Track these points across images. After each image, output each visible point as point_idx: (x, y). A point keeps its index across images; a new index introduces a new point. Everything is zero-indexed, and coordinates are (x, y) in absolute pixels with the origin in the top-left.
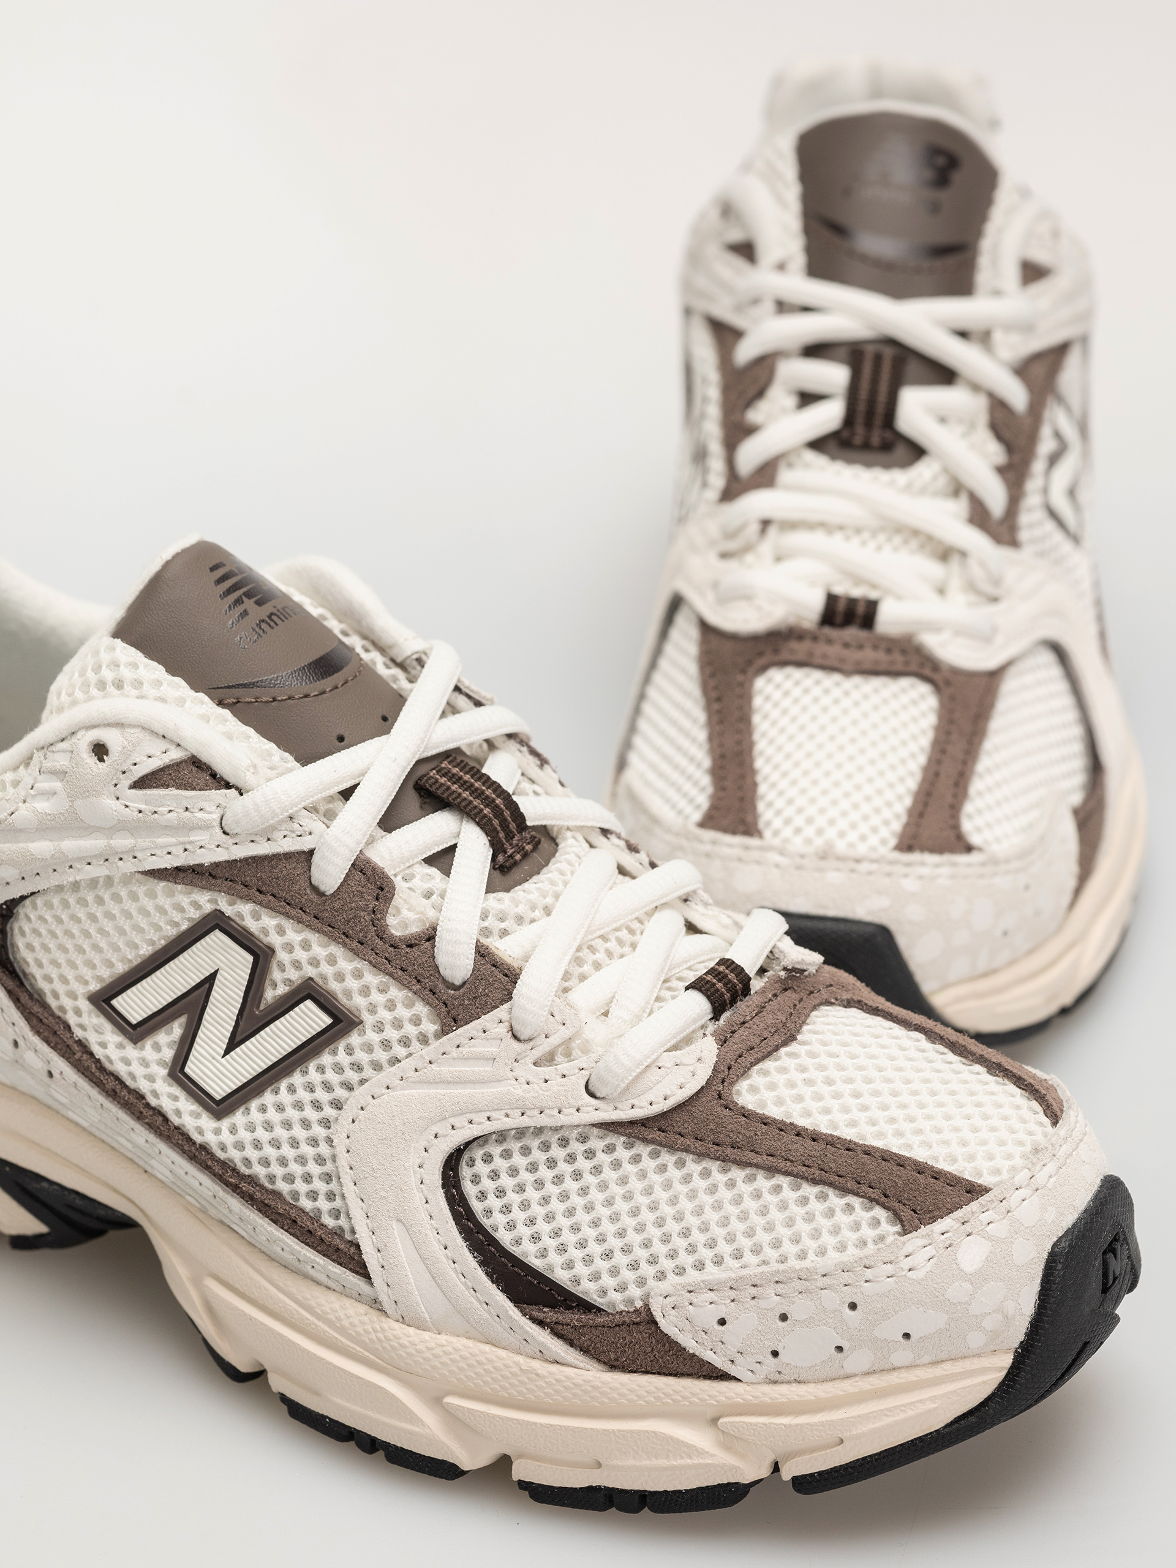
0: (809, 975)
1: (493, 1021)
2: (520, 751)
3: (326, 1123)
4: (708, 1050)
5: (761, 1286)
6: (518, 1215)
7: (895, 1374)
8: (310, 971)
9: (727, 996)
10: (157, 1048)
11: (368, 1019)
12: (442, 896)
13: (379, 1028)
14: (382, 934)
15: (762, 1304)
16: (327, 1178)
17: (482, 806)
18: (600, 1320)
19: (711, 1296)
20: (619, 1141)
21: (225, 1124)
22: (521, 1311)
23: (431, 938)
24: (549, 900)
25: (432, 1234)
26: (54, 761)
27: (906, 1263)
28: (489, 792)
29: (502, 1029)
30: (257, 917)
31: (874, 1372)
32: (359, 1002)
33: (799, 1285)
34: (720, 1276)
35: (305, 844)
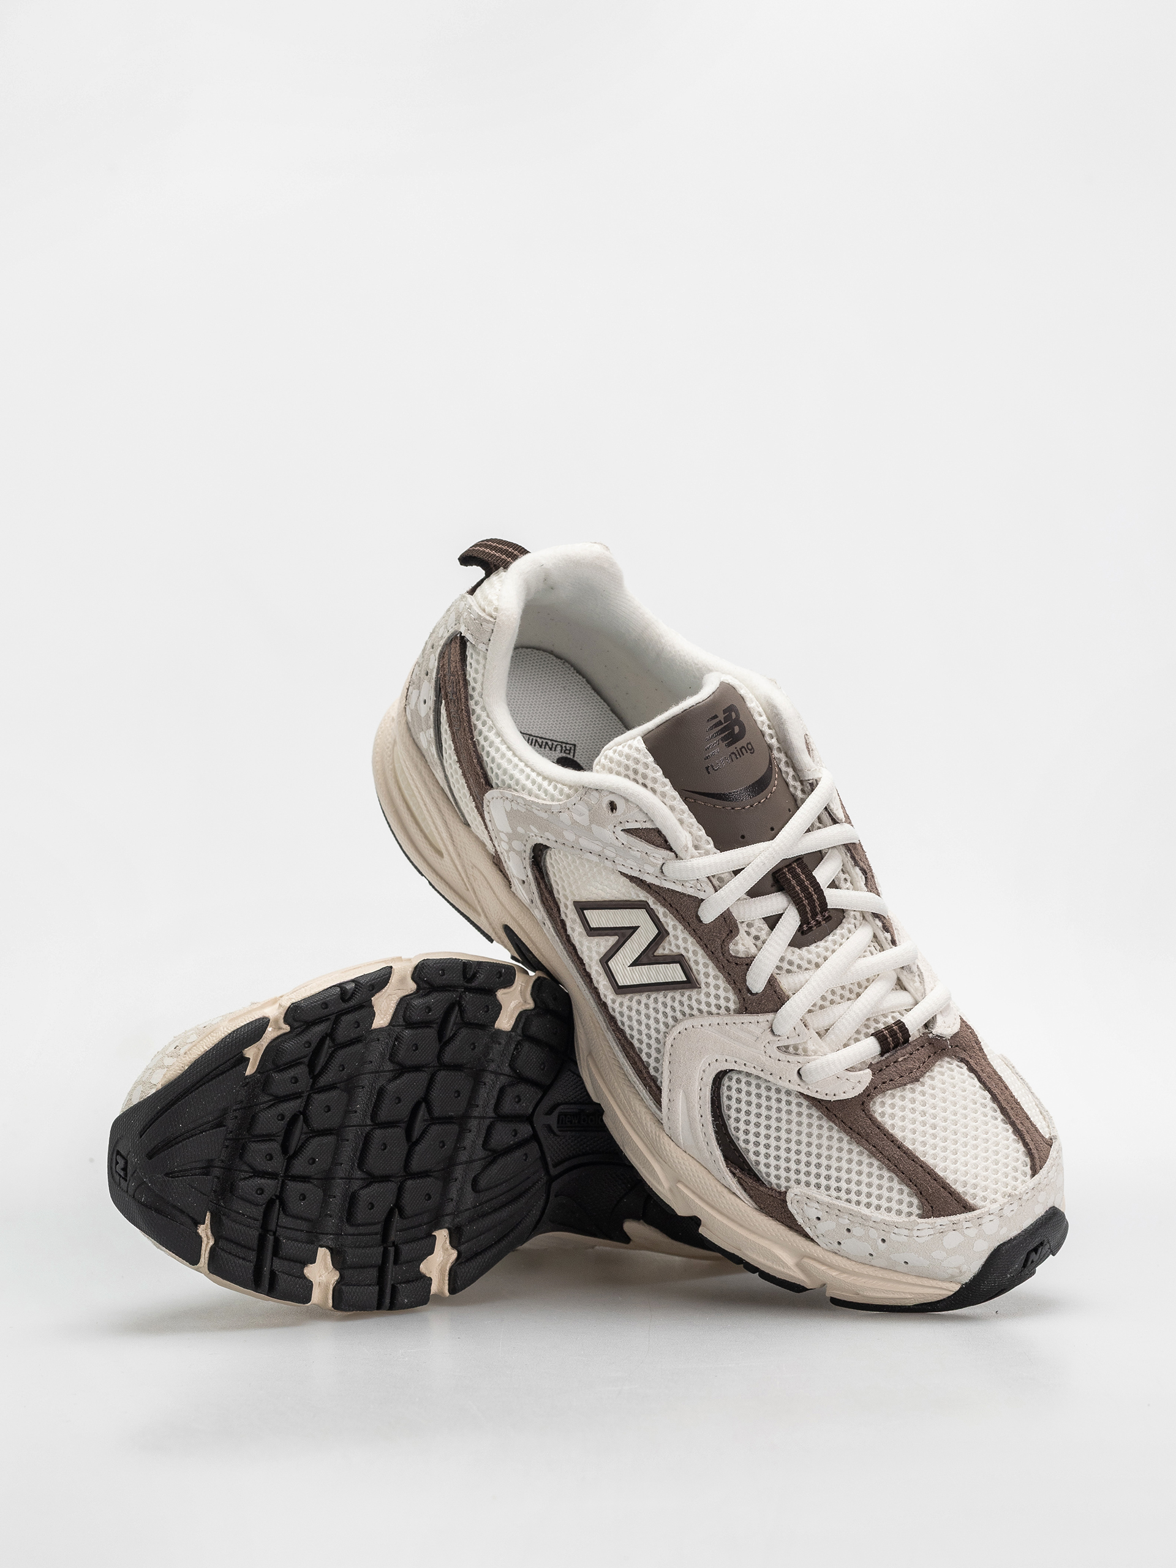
0: (946, 1039)
1: (764, 1018)
2: (846, 854)
3: (666, 1025)
4: (866, 1076)
5: (842, 1212)
6: (743, 1116)
7: (897, 1274)
8: (683, 952)
9: (892, 1045)
10: (598, 944)
11: (704, 989)
12: (764, 943)
13: (708, 995)
14: (725, 951)
15: (840, 1220)
16: (658, 1051)
17: (804, 898)
18: (761, 1188)
19: (817, 1205)
20: (805, 1103)
21: (619, 999)
22: (727, 1164)
23: (748, 965)
24: (820, 960)
25: (697, 1106)
26: (589, 798)
27: (916, 1233)
28: (811, 890)
29: (766, 1025)
30: (665, 916)
31: (886, 1269)
32: (702, 979)
33: (861, 1221)
34: (825, 1199)
35: (701, 895)
